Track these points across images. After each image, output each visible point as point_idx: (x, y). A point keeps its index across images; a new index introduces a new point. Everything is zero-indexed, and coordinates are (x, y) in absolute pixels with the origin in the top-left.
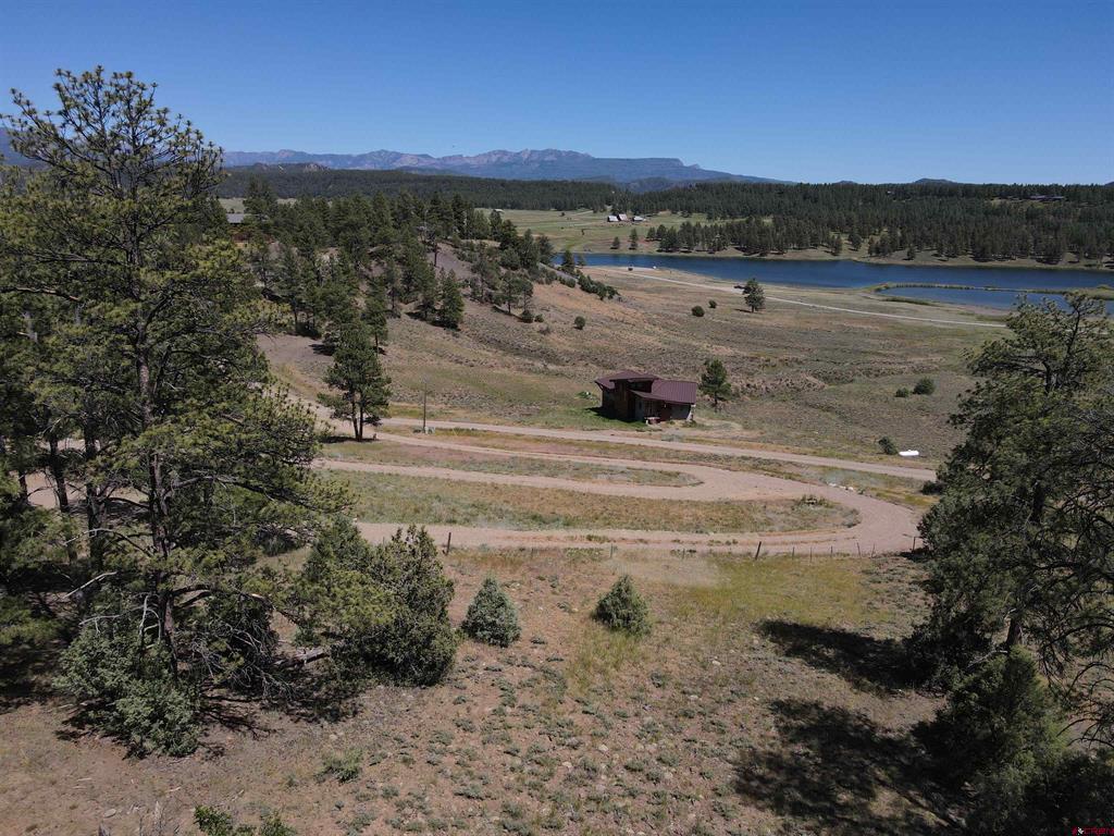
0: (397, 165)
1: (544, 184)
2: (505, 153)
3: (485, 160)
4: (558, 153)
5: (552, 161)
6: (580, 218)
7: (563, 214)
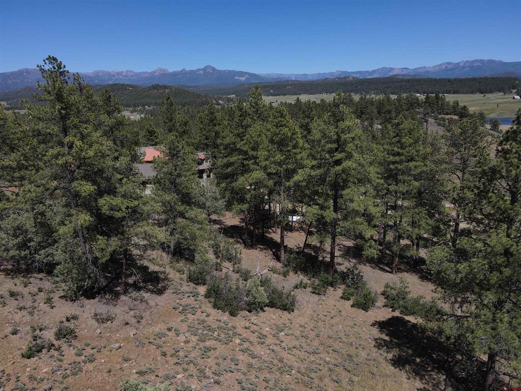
0: (391, 74)
1: (474, 79)
2: (450, 63)
3: (438, 68)
4: (482, 61)
5: (478, 66)
6: (496, 98)
7: (485, 96)
